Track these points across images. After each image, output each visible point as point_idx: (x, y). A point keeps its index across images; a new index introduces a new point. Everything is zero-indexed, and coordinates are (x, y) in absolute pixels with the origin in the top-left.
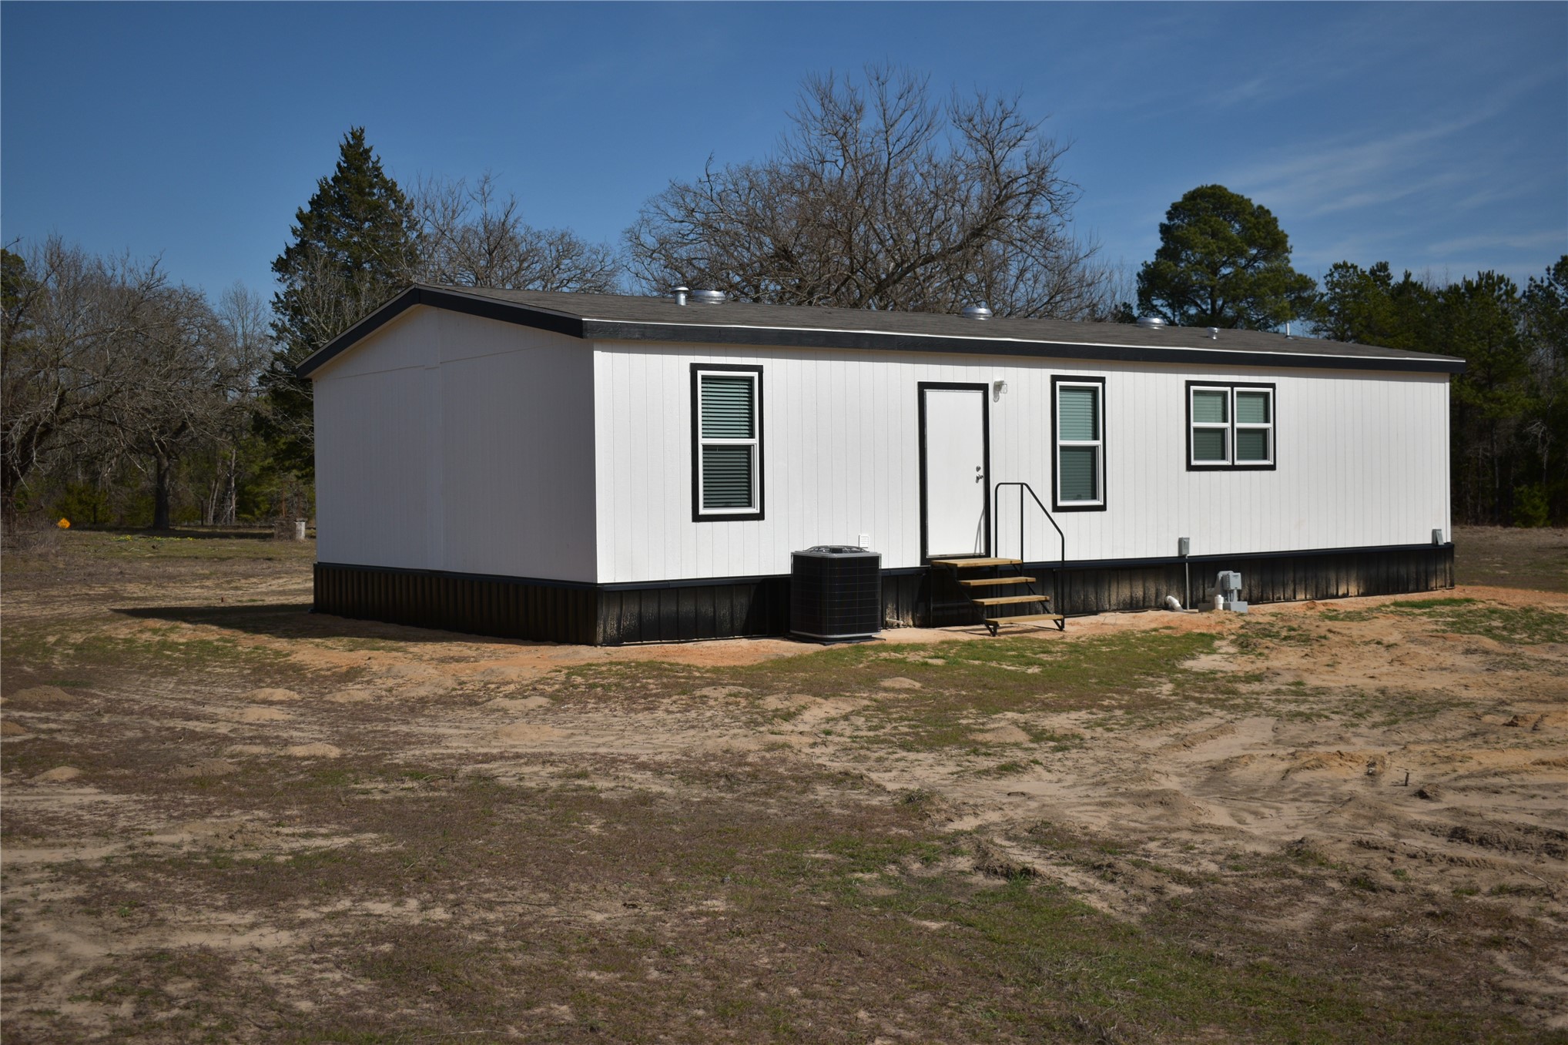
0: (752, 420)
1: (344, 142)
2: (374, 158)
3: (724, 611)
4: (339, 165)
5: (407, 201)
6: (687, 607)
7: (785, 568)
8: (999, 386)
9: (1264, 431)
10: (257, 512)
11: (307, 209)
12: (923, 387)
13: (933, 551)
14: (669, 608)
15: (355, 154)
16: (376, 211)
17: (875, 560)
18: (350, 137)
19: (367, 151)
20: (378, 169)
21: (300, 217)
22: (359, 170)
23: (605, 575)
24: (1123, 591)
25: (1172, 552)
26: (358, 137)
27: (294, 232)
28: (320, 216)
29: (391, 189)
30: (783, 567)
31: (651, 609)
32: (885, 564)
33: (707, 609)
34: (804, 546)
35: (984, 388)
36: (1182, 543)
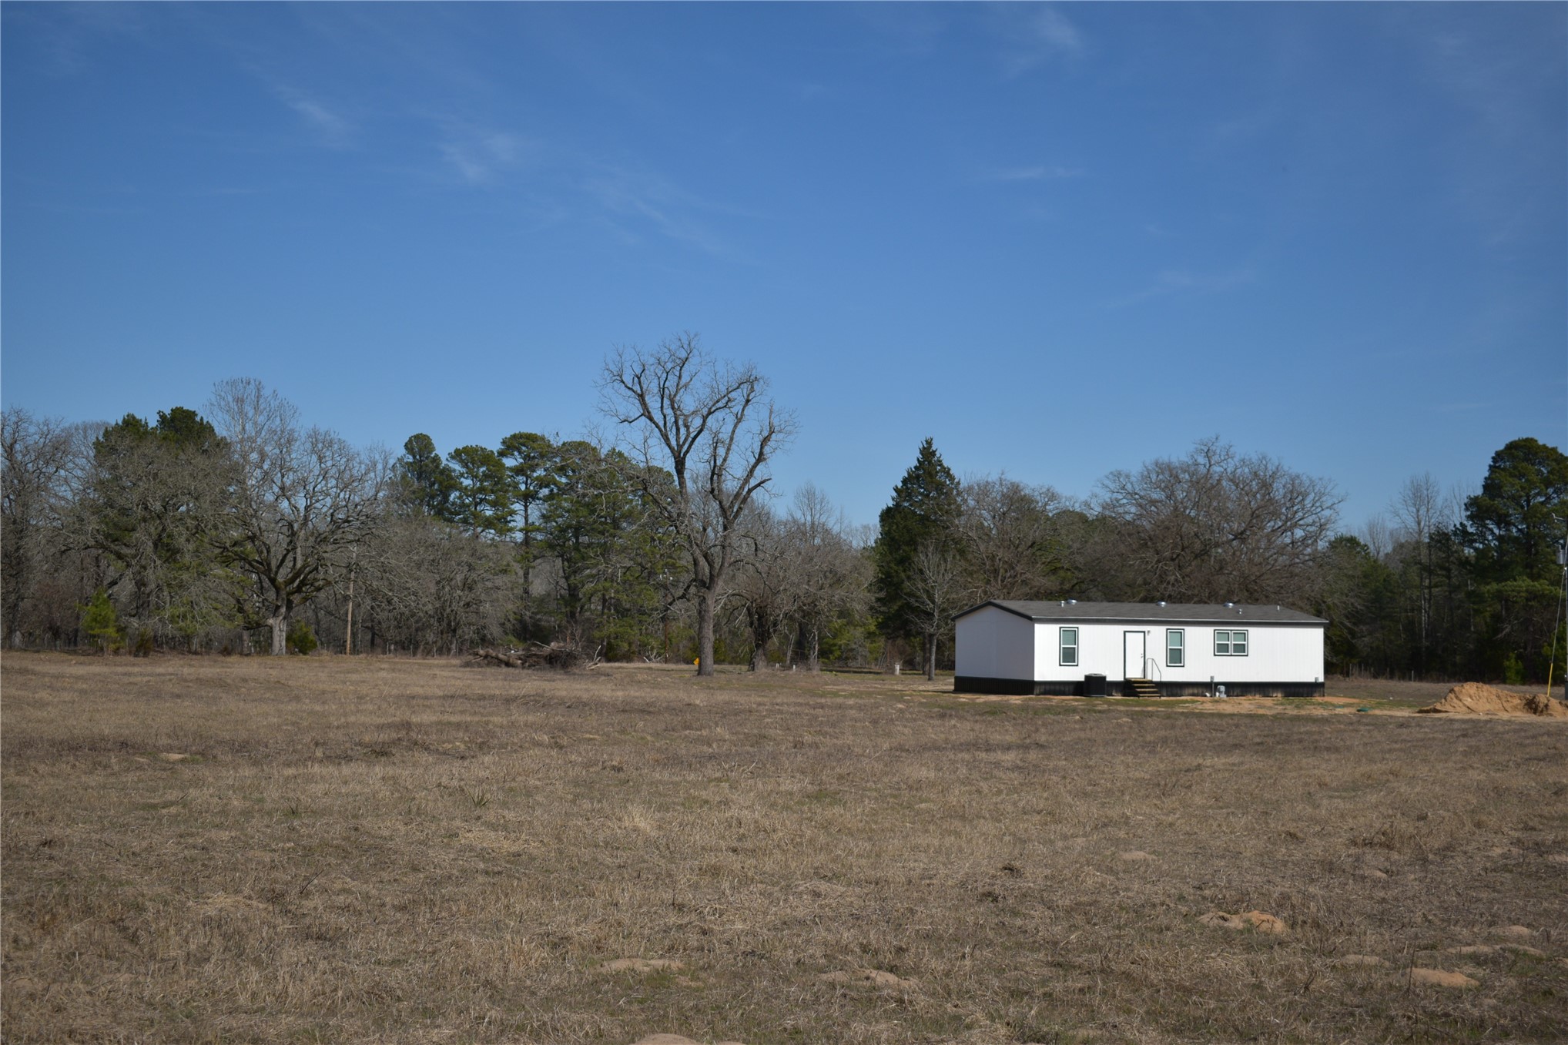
0: (1075, 641)
1: (921, 447)
2: (938, 455)
3: (1067, 689)
4: (918, 460)
5: (956, 480)
6: (1057, 688)
7: (1083, 679)
8: (1149, 632)
9: (1244, 645)
10: (831, 657)
11: (900, 485)
12: (1125, 632)
13: (1128, 676)
14: (1052, 687)
15: (928, 453)
16: (939, 487)
17: (1104, 678)
18: (924, 443)
19: (934, 452)
20: (940, 461)
21: (896, 489)
22: (930, 462)
23: (1037, 679)
24: (1191, 691)
25: (1209, 680)
26: (929, 443)
27: (893, 499)
28: (908, 488)
29: (947, 472)
30: (1082, 679)
31: (1048, 688)
32: (1108, 679)
33: (1062, 688)
34: (1087, 673)
35: (1144, 632)
36: (1212, 678)
